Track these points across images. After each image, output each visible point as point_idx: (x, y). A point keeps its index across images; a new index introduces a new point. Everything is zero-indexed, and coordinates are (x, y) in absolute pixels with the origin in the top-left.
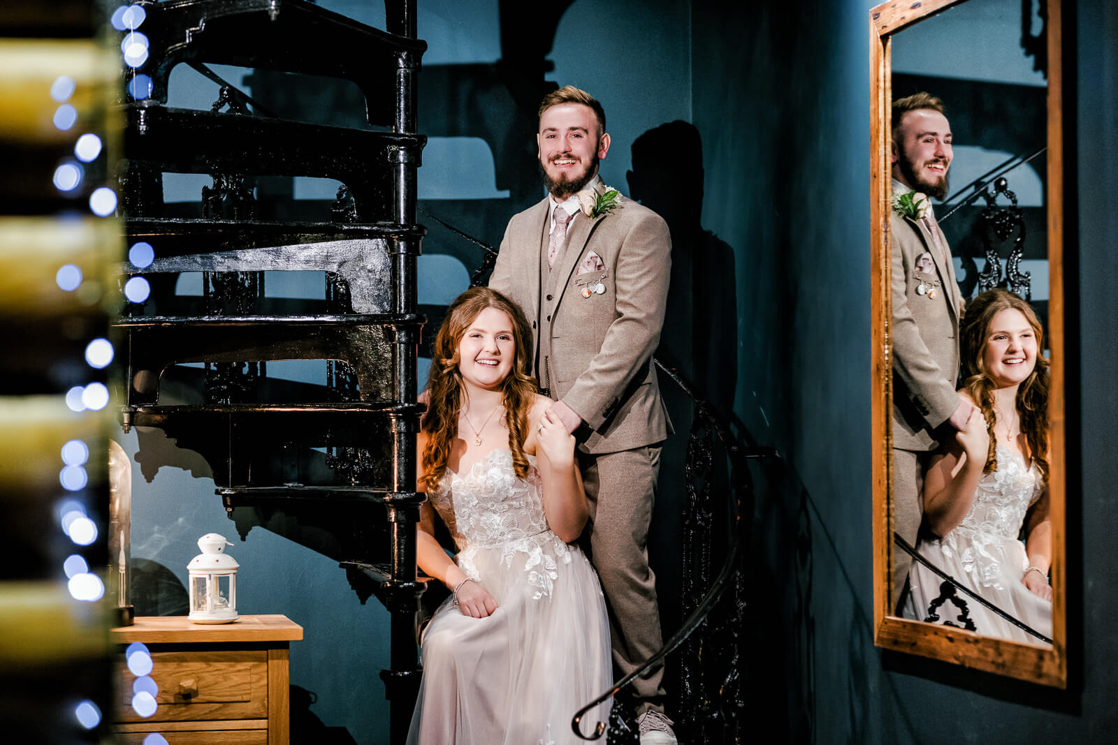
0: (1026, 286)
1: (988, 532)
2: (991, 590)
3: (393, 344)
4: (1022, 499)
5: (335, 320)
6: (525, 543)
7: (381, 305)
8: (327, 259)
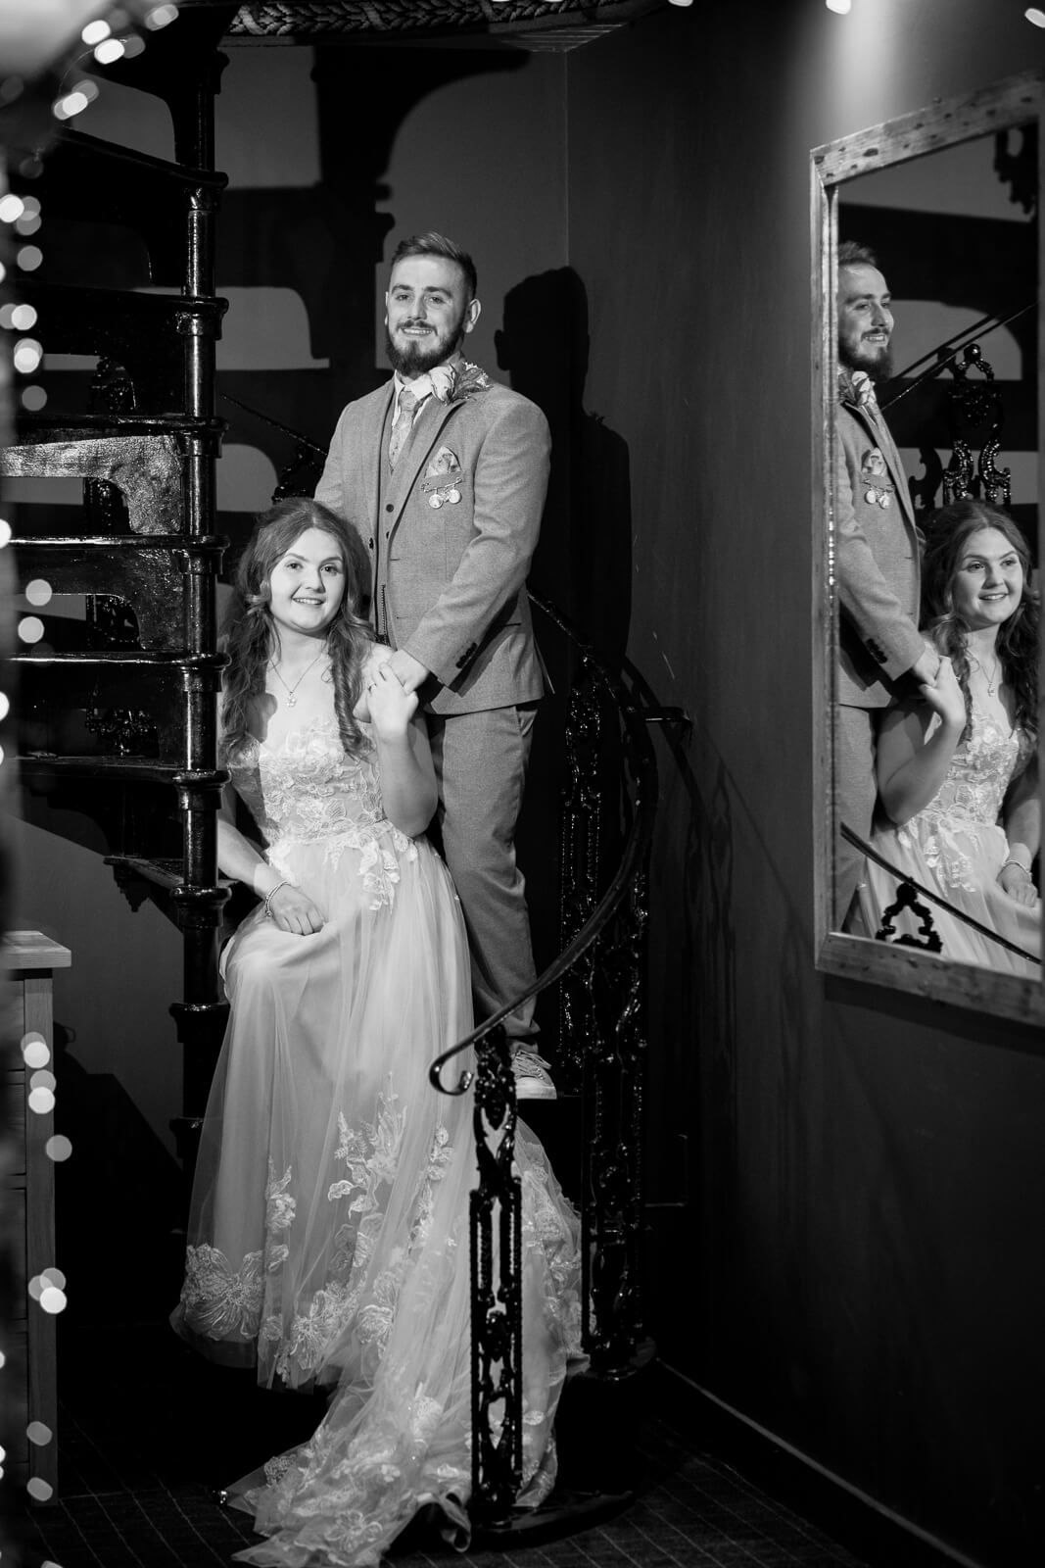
0: (1005, 487)
1: (959, 817)
2: (960, 893)
3: (185, 575)
4: (1002, 773)
5: (107, 543)
6: (356, 836)
7: (167, 524)
8: (95, 462)
